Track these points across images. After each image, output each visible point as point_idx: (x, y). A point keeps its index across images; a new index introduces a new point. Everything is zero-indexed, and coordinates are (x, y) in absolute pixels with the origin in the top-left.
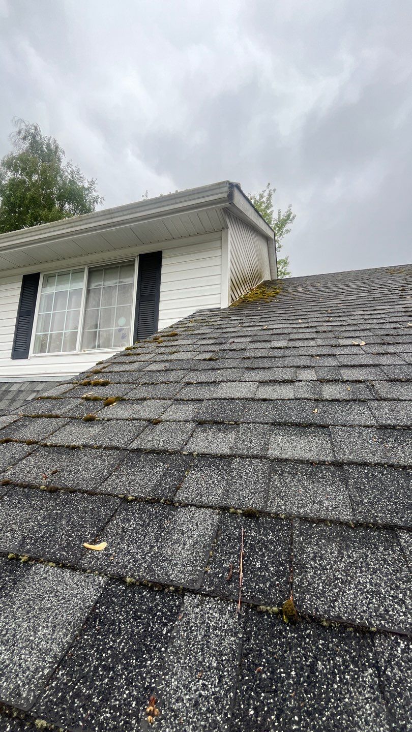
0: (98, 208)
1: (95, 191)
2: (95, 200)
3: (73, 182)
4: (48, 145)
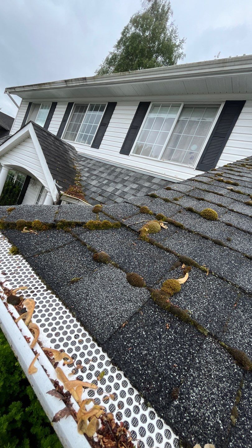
0: (179, 62)
1: (182, 48)
2: (179, 56)
3: (170, 40)
4: (164, 6)
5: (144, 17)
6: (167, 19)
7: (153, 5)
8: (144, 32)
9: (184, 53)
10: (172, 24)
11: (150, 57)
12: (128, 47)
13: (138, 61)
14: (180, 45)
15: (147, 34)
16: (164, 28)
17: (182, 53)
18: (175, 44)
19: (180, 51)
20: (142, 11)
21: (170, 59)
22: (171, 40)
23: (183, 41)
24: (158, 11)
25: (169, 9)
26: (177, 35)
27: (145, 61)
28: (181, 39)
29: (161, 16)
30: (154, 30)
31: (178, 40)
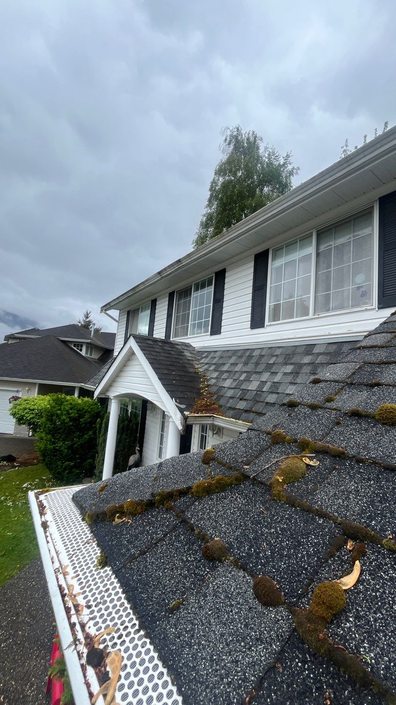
1: (290, 164)
2: (291, 173)
3: (270, 164)
4: (248, 139)
5: (230, 161)
6: (258, 148)
7: (235, 145)
8: (235, 174)
9: (296, 167)
10: (266, 148)
11: (252, 194)
12: (222, 199)
13: (240, 206)
14: (286, 162)
15: (239, 174)
16: (258, 158)
17: (293, 168)
18: (279, 164)
19: (290, 167)
20: (224, 157)
21: (280, 183)
22: (272, 164)
23: (288, 156)
24: (243, 147)
25: (255, 137)
26: (277, 154)
27: (248, 202)
28: (285, 156)
29: (249, 148)
30: (246, 166)
31: (281, 158)
